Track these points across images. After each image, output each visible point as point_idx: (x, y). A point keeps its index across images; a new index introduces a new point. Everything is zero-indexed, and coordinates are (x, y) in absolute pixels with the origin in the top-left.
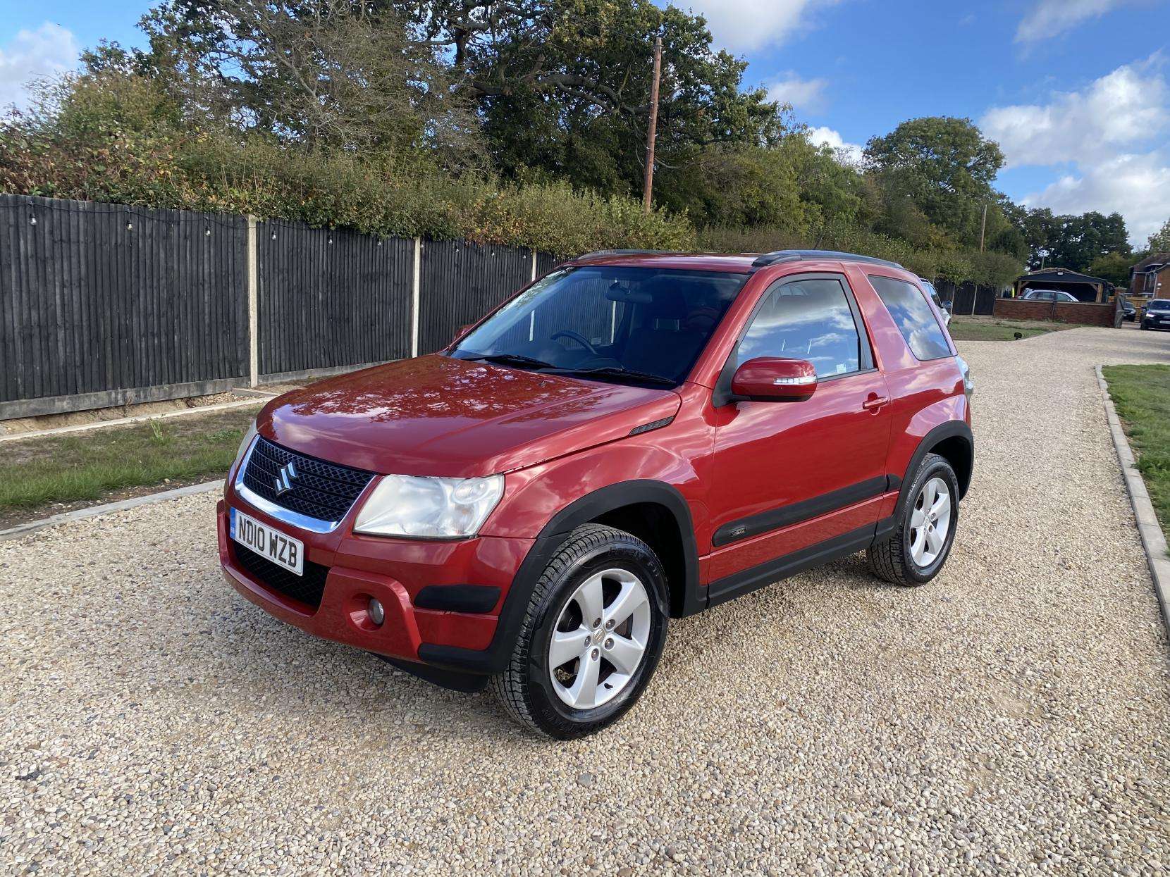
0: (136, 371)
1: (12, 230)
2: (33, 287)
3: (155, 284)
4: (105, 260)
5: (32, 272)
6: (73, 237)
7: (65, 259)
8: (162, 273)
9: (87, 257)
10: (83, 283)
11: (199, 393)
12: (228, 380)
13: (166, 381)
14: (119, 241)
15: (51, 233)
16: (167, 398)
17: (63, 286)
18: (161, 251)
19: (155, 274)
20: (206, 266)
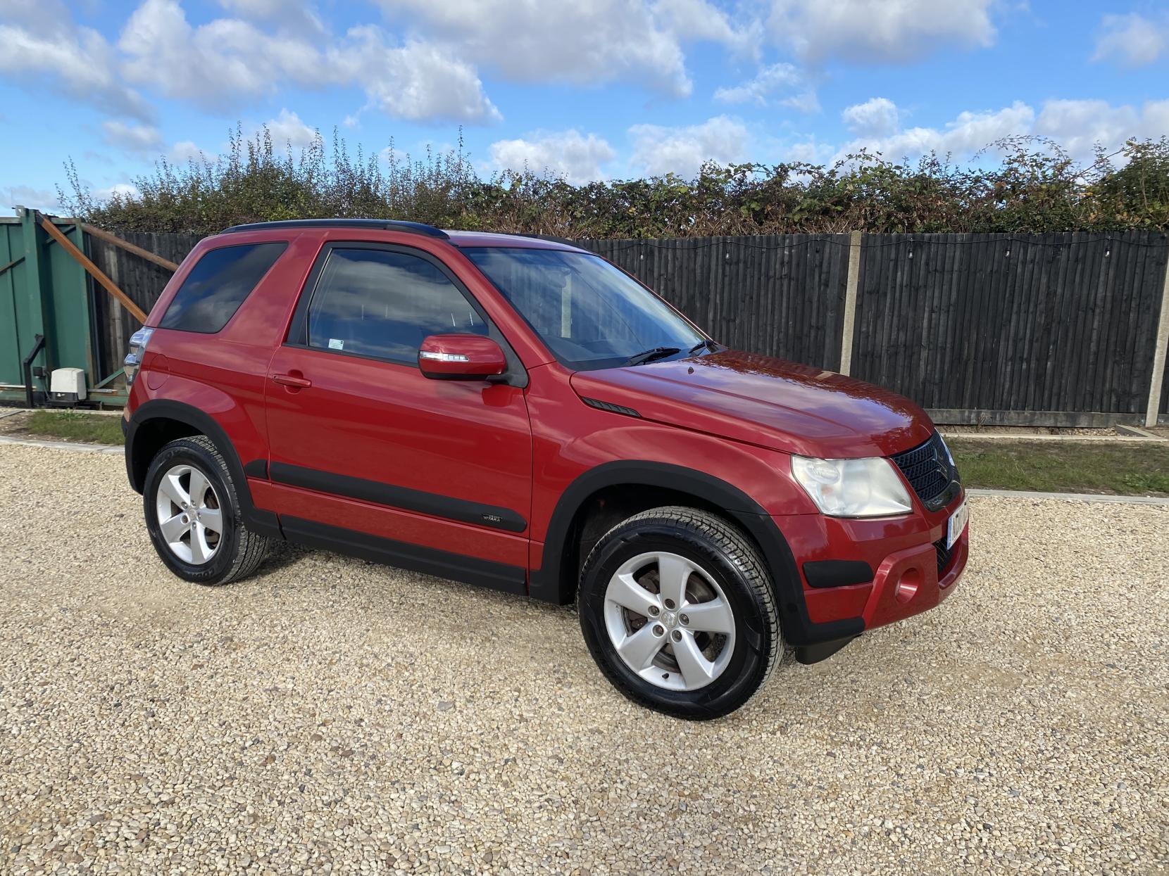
0: (997, 394)
1: (892, 264)
2: (903, 313)
3: (1031, 310)
4: (977, 286)
5: (905, 299)
6: (947, 267)
7: (937, 287)
8: (1042, 297)
9: (959, 284)
10: (951, 308)
11: (1069, 425)
12: (1112, 415)
13: (1031, 407)
14: (995, 268)
15: (927, 264)
16: (1027, 424)
17: (932, 311)
18: (1043, 275)
19: (1033, 299)
20: (1101, 290)
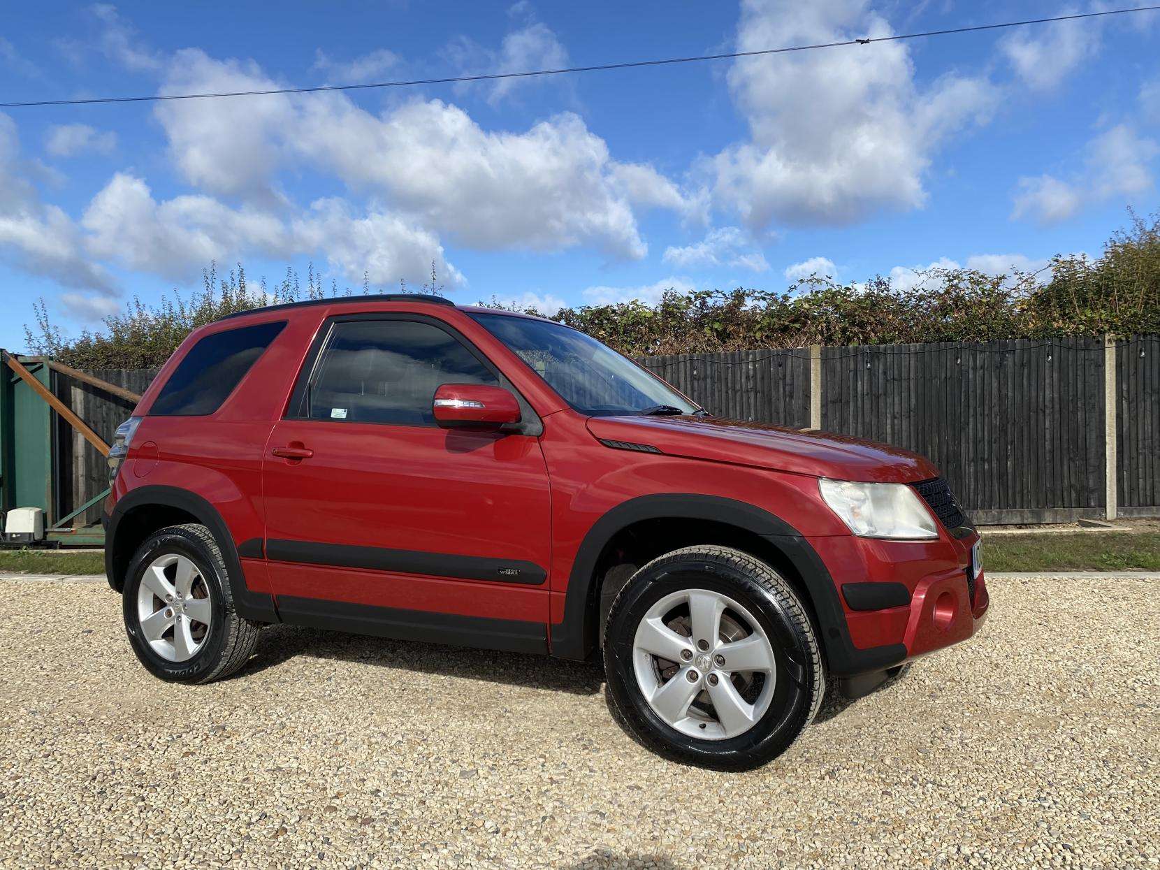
1: (851, 374)
2: (867, 420)
4: (933, 392)
5: (867, 406)
6: (904, 375)
7: (896, 394)
9: (916, 391)
10: (912, 414)
11: (1035, 521)
12: (1074, 510)
13: (997, 506)
14: (949, 375)
15: (885, 373)
16: (996, 523)
17: (894, 417)
18: (994, 380)
19: (987, 402)
20: (1047, 392)
